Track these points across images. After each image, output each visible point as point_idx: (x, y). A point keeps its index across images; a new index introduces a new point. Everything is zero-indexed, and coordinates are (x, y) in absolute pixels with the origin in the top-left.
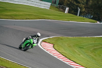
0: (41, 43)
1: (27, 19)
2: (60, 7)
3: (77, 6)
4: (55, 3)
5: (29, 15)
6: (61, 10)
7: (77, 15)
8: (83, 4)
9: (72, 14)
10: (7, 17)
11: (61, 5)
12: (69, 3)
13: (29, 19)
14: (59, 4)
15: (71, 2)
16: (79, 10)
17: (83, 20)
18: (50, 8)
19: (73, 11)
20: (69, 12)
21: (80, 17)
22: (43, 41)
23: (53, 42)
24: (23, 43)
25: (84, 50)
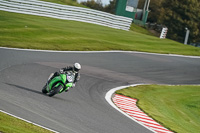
0: (113, 96)
1: (85, 49)
2: (149, 26)
3: (184, 25)
4: (141, 19)
5: (89, 42)
6: (153, 31)
7: (183, 42)
8: (196, 21)
9: (174, 40)
10: (47, 46)
11: (152, 22)
12: (167, 18)
13: (89, 49)
14: (148, 21)
15: (172, 18)
16: (188, 32)
17: (195, 53)
18: (131, 29)
19: (176, 34)
20: (168, 36)
21: (190, 47)
22: (116, 93)
23: (136, 94)
24: (49, 82)
25: (196, 111)
